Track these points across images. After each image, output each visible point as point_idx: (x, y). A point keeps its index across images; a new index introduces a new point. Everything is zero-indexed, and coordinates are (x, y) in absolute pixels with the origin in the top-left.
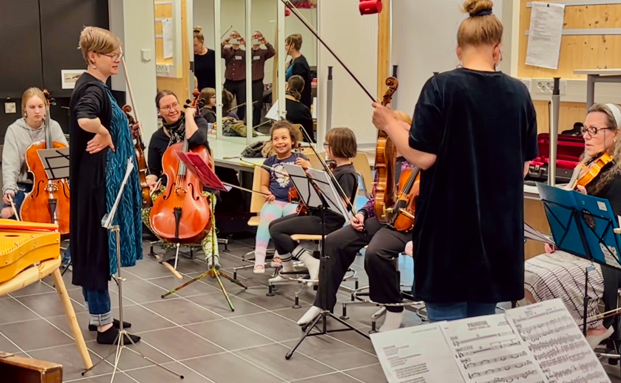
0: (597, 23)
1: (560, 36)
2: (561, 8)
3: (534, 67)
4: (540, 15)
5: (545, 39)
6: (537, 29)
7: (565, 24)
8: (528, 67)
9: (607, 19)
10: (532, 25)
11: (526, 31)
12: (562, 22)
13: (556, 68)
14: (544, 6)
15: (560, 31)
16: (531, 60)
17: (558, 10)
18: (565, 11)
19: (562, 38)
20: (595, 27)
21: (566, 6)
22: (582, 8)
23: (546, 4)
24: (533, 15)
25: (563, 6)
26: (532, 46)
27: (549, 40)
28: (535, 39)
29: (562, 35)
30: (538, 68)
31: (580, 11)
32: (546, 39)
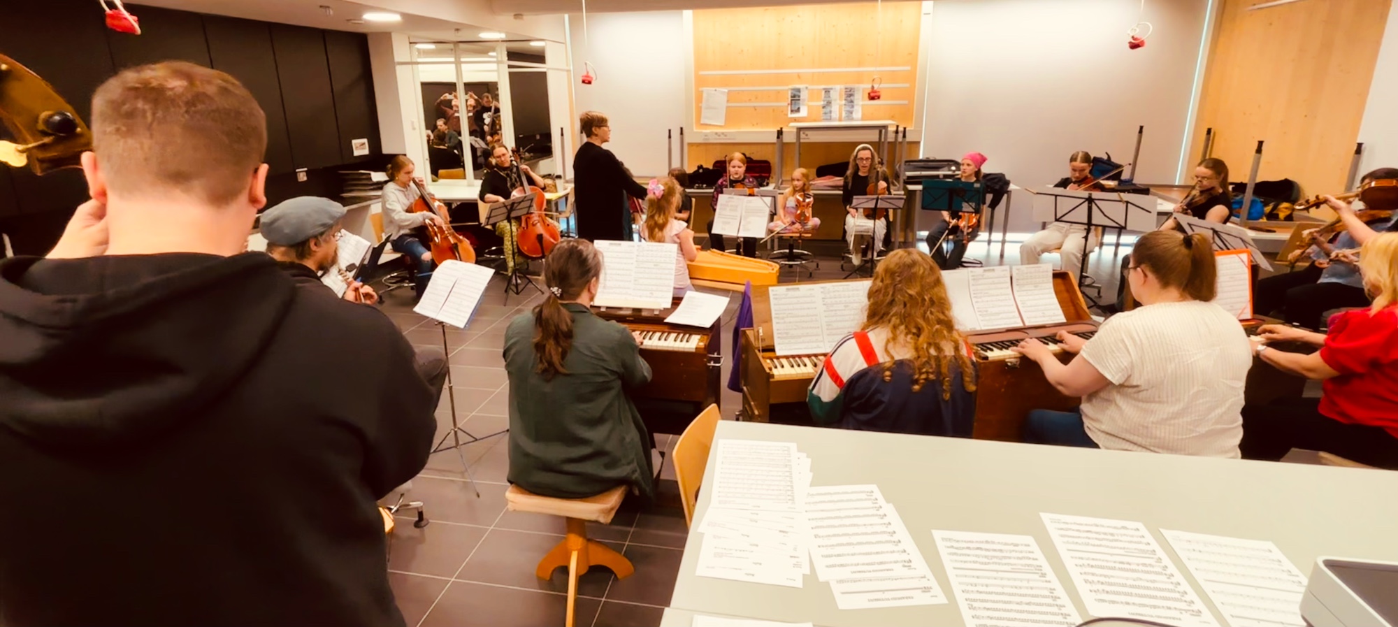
0: (750, 100)
1: (725, 107)
3: (707, 124)
4: (709, 95)
5: (714, 109)
6: (708, 103)
7: (728, 100)
8: (702, 124)
9: (757, 98)
10: (704, 100)
11: (700, 105)
12: (726, 99)
13: (723, 124)
14: (712, 90)
15: (725, 104)
16: (704, 121)
17: (723, 93)
18: (727, 93)
20: (749, 102)
21: (728, 91)
22: (739, 92)
23: (714, 89)
24: (705, 95)
25: (726, 91)
26: (704, 113)
27: (717, 109)
28: (706, 108)
29: (727, 107)
30: (710, 125)
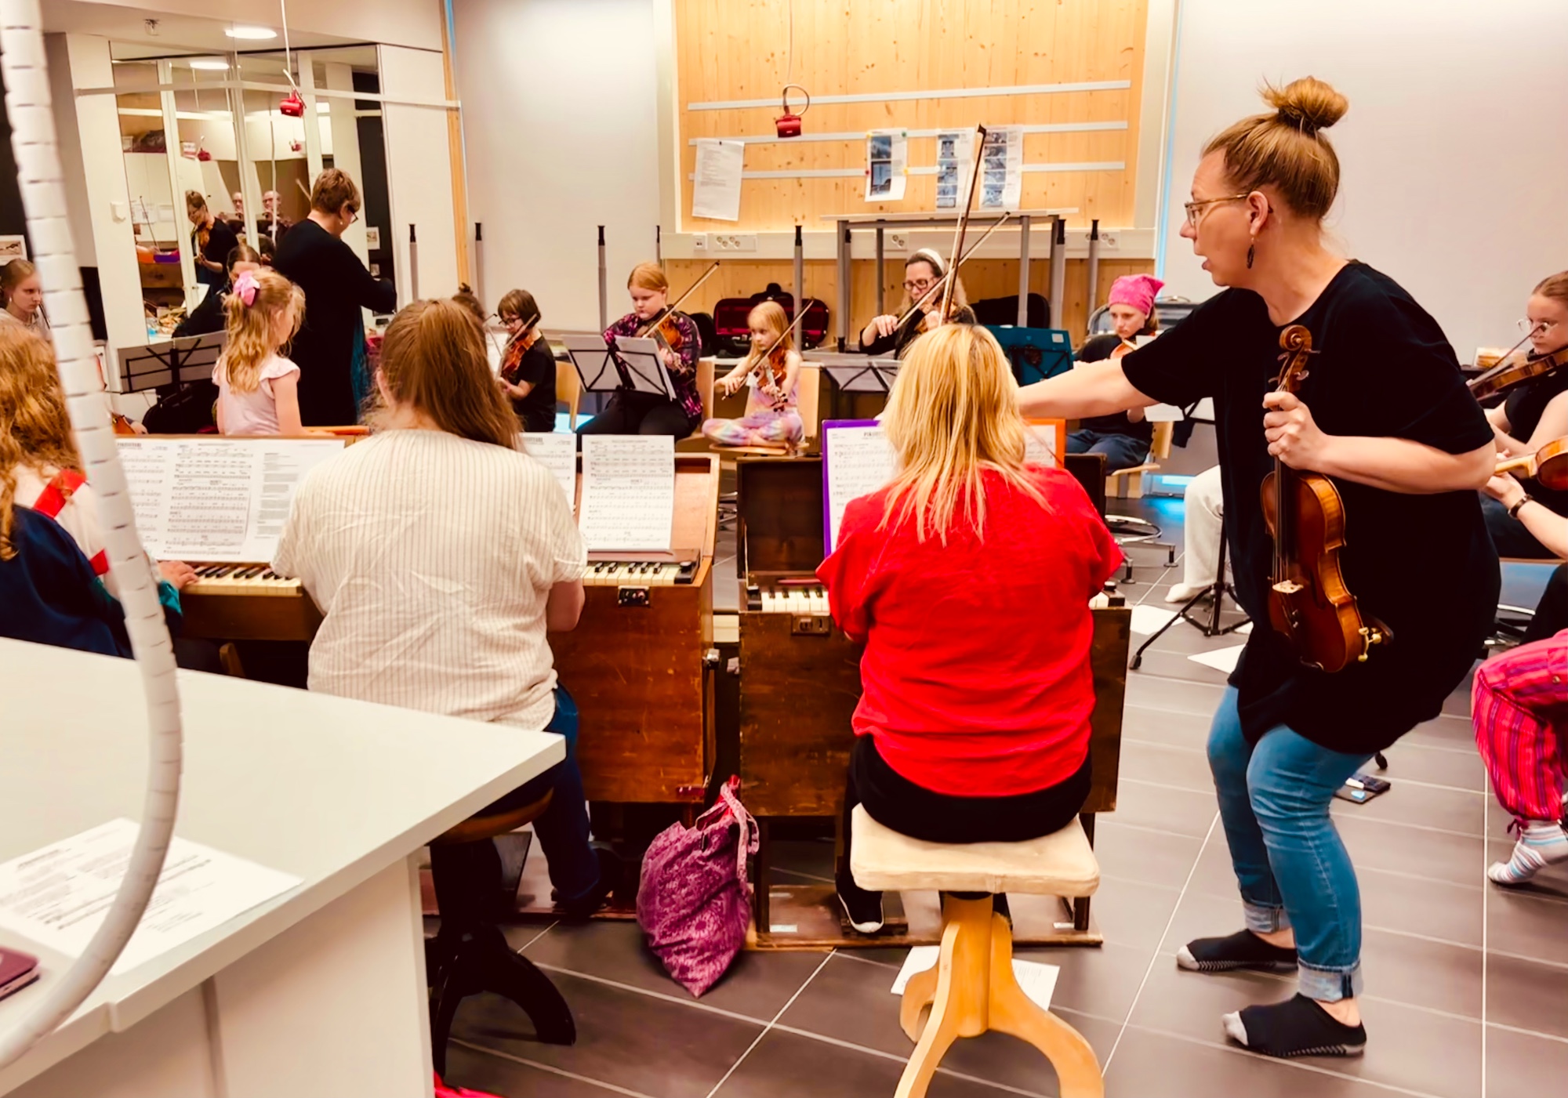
0: (789, 163)
1: (740, 181)
2: (740, 147)
3: (704, 219)
4: (709, 155)
5: (719, 185)
6: (707, 172)
7: (745, 166)
9: (802, 159)
10: (698, 167)
11: (691, 175)
12: (741, 163)
13: (735, 219)
14: (715, 143)
15: (739, 173)
16: (698, 211)
17: (736, 149)
18: (745, 150)
19: (742, 183)
20: (787, 169)
21: (746, 144)
22: (768, 146)
23: (718, 141)
24: (700, 154)
25: (742, 144)
26: (699, 193)
27: (724, 185)
28: (703, 184)
29: (743, 179)
30: (710, 220)
31: (765, 149)
32: (722, 184)
